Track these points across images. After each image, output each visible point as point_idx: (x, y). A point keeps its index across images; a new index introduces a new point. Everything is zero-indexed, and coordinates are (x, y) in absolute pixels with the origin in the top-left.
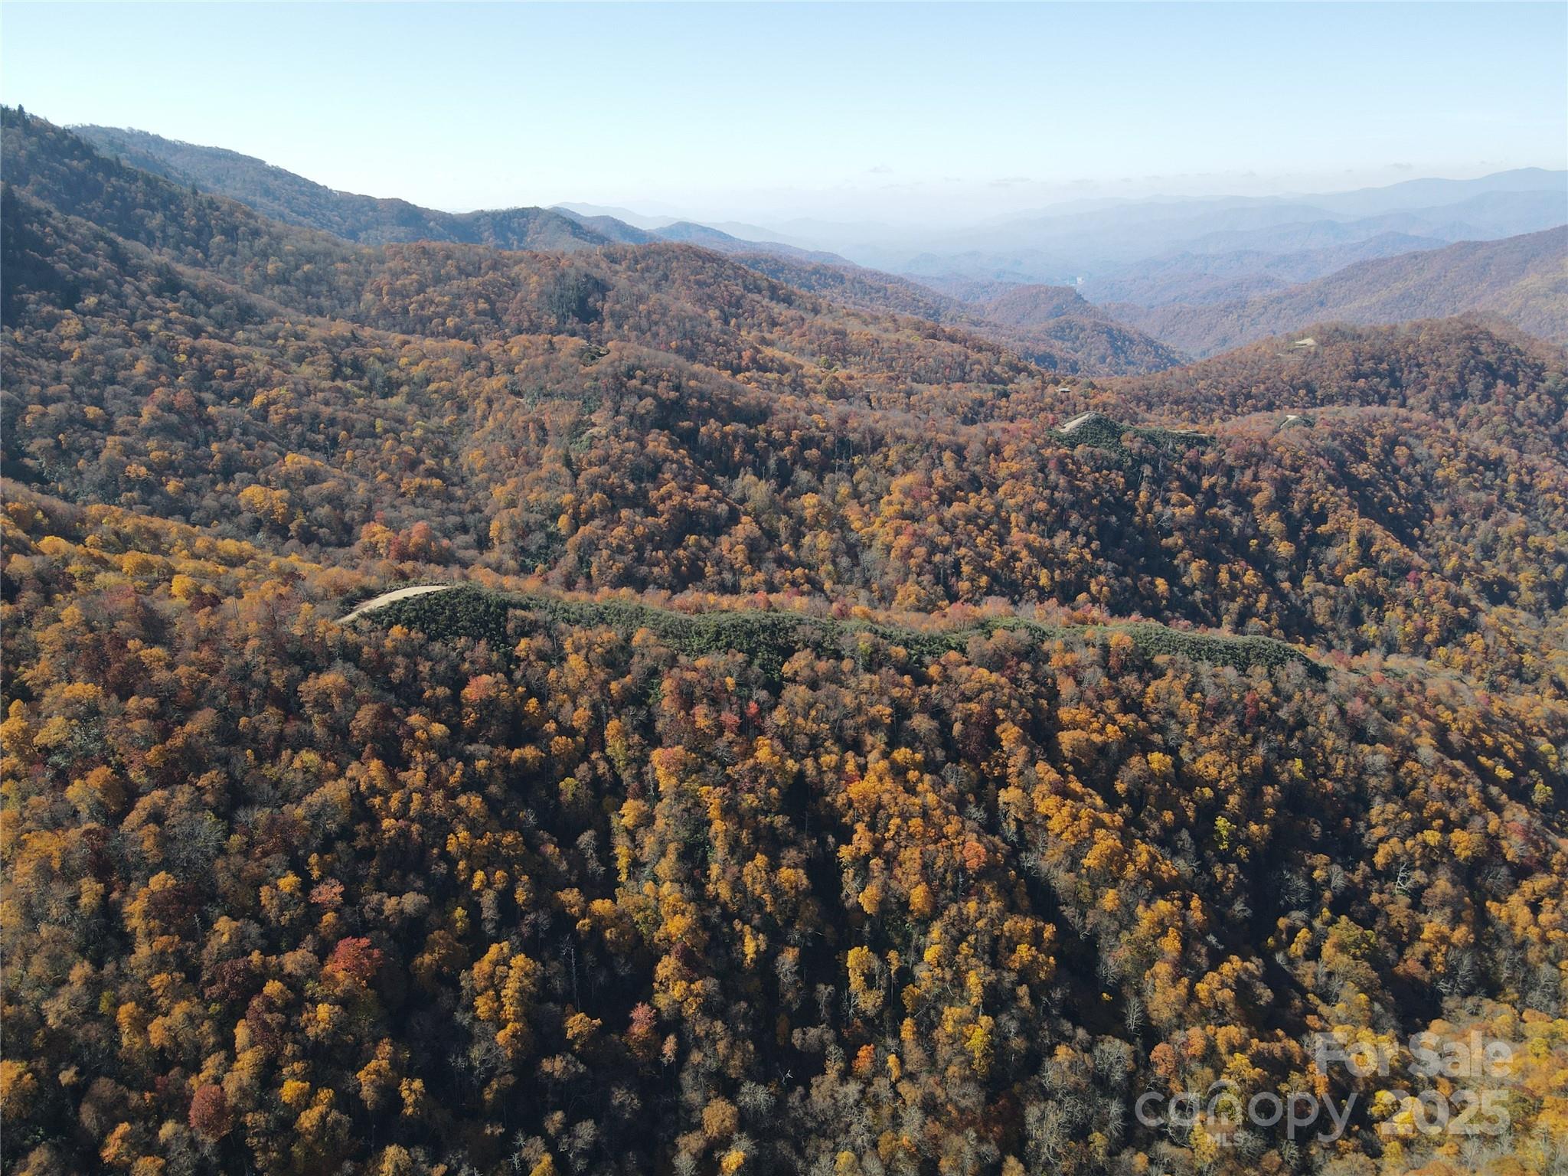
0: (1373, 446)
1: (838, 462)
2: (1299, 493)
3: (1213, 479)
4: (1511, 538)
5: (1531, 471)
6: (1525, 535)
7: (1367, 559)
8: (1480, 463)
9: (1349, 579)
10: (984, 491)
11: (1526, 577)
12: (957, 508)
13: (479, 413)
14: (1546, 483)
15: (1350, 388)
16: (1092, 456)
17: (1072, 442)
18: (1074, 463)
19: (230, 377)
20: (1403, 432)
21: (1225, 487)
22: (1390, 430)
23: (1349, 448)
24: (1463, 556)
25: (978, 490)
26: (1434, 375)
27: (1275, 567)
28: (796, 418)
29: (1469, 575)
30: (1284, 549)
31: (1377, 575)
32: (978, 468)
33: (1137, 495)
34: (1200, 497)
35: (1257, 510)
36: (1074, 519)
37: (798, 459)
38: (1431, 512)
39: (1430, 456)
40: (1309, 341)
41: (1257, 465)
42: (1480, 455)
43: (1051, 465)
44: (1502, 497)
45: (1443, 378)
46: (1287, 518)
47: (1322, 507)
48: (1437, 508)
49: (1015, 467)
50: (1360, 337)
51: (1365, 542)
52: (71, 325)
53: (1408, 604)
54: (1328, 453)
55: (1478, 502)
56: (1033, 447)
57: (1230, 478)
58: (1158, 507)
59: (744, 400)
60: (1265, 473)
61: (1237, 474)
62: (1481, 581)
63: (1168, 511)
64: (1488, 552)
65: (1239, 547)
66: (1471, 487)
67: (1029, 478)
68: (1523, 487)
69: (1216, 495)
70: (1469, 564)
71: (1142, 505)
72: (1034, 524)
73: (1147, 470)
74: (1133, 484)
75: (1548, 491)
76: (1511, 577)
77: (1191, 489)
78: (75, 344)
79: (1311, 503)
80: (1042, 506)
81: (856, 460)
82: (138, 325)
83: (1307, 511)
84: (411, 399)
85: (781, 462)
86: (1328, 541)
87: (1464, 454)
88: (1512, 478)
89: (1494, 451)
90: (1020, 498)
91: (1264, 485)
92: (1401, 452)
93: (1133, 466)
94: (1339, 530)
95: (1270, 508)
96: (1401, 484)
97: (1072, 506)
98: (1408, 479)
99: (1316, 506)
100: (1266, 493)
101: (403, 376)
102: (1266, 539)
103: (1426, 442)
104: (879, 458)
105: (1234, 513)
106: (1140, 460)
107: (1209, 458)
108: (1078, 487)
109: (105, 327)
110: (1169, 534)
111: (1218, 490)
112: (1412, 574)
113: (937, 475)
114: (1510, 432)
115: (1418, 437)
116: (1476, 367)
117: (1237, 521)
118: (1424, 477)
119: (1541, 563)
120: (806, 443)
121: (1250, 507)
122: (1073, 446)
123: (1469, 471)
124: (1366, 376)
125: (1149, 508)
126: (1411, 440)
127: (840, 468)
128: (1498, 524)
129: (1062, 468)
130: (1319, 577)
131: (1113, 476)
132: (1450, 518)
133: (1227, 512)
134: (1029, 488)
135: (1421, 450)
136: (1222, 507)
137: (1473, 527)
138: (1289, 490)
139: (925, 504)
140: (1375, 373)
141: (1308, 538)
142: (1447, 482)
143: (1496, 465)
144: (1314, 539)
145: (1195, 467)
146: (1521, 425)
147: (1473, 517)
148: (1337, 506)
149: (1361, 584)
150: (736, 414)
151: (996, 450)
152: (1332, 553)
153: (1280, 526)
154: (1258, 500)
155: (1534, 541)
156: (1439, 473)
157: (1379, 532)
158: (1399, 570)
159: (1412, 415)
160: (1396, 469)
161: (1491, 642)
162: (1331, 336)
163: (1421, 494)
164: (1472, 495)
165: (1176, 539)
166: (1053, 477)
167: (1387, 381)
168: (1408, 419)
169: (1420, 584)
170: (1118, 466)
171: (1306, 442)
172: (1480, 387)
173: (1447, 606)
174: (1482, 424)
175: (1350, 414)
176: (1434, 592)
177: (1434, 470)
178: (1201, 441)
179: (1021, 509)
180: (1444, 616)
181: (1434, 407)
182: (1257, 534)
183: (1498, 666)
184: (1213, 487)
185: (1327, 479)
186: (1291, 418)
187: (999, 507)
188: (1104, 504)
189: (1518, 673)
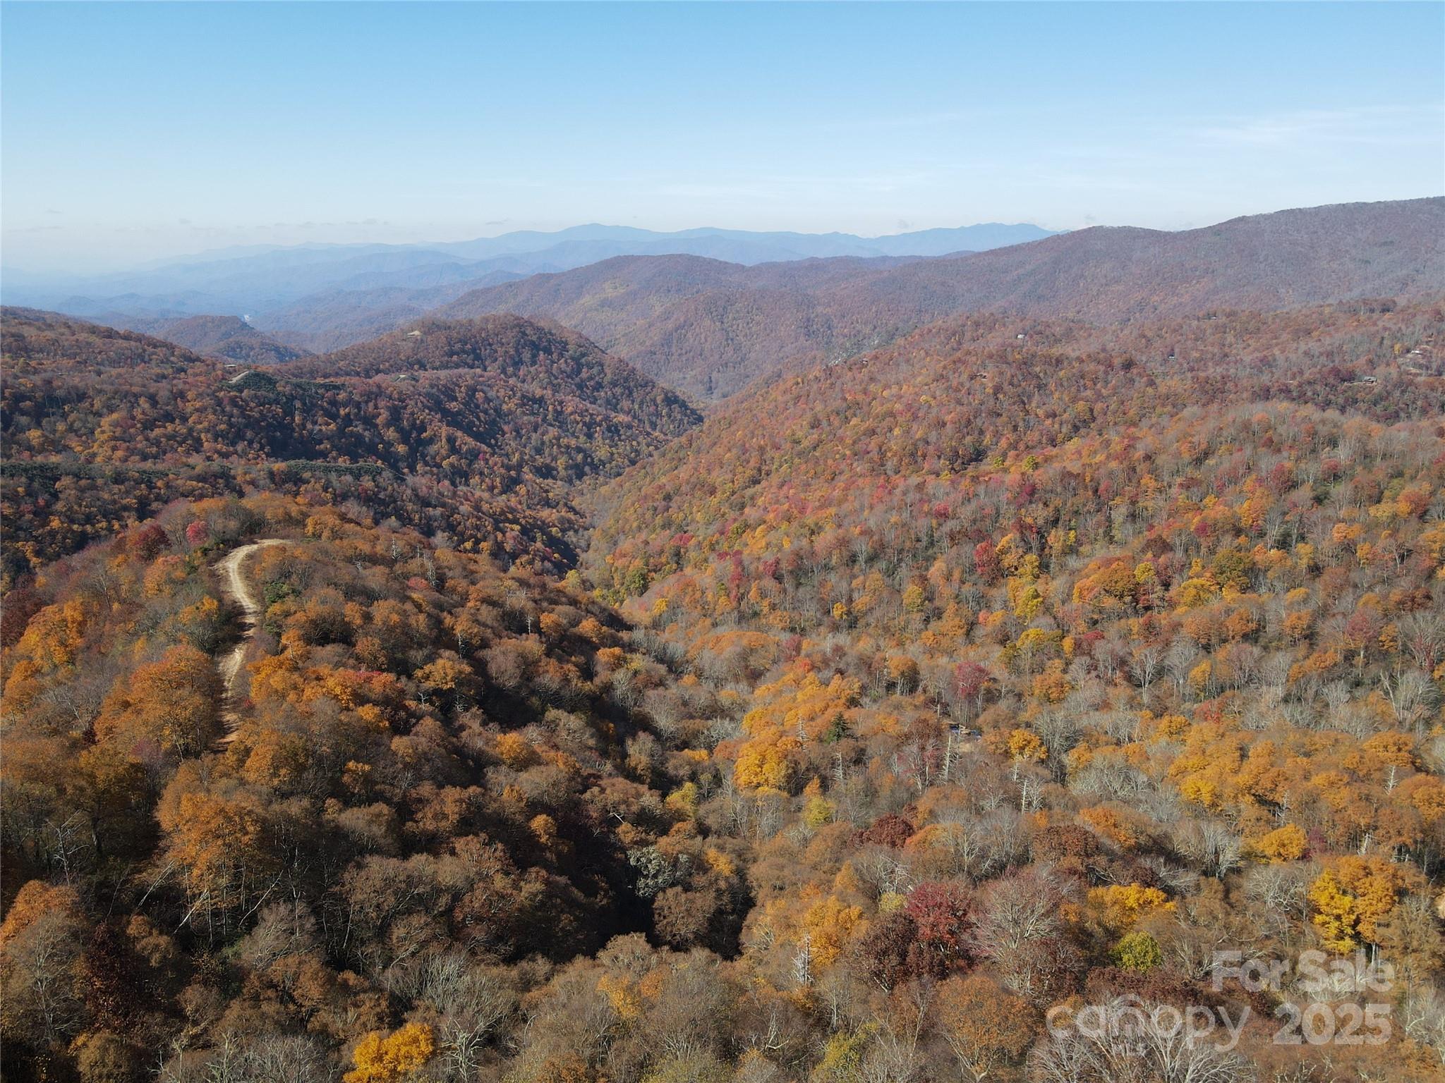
0: (460, 392)
1: (51, 410)
2: (406, 415)
3: (347, 410)
4: (550, 441)
5: (561, 403)
6: (558, 439)
7: (453, 448)
8: (529, 400)
9: (445, 463)
10: (177, 421)
11: (561, 463)
12: (157, 431)
14: (570, 409)
15: (448, 362)
16: (256, 396)
17: (239, 388)
18: (242, 400)
20: (482, 383)
21: (356, 415)
22: (471, 382)
23: (443, 393)
24: (522, 453)
25: (173, 421)
26: (501, 350)
27: (397, 461)
29: (527, 464)
30: (401, 449)
31: (461, 458)
32: (169, 408)
33: (293, 420)
34: (339, 421)
35: (380, 427)
36: (249, 434)
38: (503, 431)
39: (498, 397)
40: (417, 333)
41: (376, 399)
42: (530, 395)
43: (226, 402)
44: (544, 420)
45: (506, 352)
46: (400, 430)
47: (422, 422)
48: (506, 428)
49: (198, 405)
50: (449, 327)
51: (451, 441)
53: (482, 473)
54: (428, 395)
55: (530, 422)
56: (210, 392)
57: (359, 408)
58: (309, 426)
60: (382, 404)
61: (363, 405)
62: (534, 466)
63: (317, 428)
64: (539, 451)
65: (371, 450)
66: (524, 413)
67: (210, 410)
68: (558, 414)
69: (351, 421)
70: (526, 457)
71: (298, 426)
72: (220, 439)
73: (298, 404)
74: (289, 412)
75: (571, 414)
76: (553, 464)
77: (334, 417)
79: (415, 420)
80: (223, 427)
81: (66, 408)
83: (413, 426)
86: (431, 441)
87: (519, 394)
88: (550, 408)
89: (539, 393)
90: (206, 424)
91: (382, 411)
92: (479, 395)
93: (287, 402)
94: (435, 435)
95: (388, 425)
96: (481, 414)
97: (246, 426)
98: (486, 412)
100: (384, 416)
102: (389, 444)
103: (495, 389)
104: (86, 405)
105: (365, 430)
106: (291, 398)
107: (342, 396)
108: (249, 415)
110: (321, 442)
111: (352, 417)
112: (482, 456)
113: (137, 412)
114: (550, 383)
115: (489, 386)
116: (525, 344)
117: (367, 433)
118: (496, 410)
119: (569, 454)
120: (19, 398)
121: (377, 426)
122: (241, 392)
123: (523, 405)
124: (458, 354)
125: (304, 426)
126: (485, 388)
127: (54, 413)
128: (543, 434)
129: (233, 402)
130: (426, 464)
131: (274, 408)
132: (514, 433)
133: (360, 429)
134: (211, 417)
135: (492, 394)
136: (356, 426)
137: (529, 438)
138: (399, 413)
139: (132, 430)
140: (464, 352)
141: (415, 441)
142: (510, 412)
143: (541, 401)
144: (420, 441)
145: (333, 403)
146: (557, 378)
147: (528, 432)
148: (432, 421)
149: (452, 465)
151: (182, 395)
152: (433, 449)
153: (397, 435)
154: (379, 421)
155: (564, 441)
156: (505, 407)
157: (459, 434)
158: (474, 455)
159: (486, 374)
160: (477, 406)
161: (530, 488)
162: (431, 327)
163: (494, 420)
164: (525, 418)
165: (326, 445)
166: (228, 409)
167: (472, 356)
168: (482, 376)
169: (487, 461)
170: (277, 402)
171: (412, 389)
172: (529, 356)
173: (503, 471)
174: (533, 379)
175: (443, 374)
176: (496, 464)
177: (501, 405)
178: (336, 387)
179: (208, 431)
180: (503, 477)
181: (504, 371)
182: (382, 441)
183: (536, 501)
184: (348, 415)
185: (425, 407)
186: (402, 376)
187: (191, 430)
188: (269, 425)
189: (547, 503)
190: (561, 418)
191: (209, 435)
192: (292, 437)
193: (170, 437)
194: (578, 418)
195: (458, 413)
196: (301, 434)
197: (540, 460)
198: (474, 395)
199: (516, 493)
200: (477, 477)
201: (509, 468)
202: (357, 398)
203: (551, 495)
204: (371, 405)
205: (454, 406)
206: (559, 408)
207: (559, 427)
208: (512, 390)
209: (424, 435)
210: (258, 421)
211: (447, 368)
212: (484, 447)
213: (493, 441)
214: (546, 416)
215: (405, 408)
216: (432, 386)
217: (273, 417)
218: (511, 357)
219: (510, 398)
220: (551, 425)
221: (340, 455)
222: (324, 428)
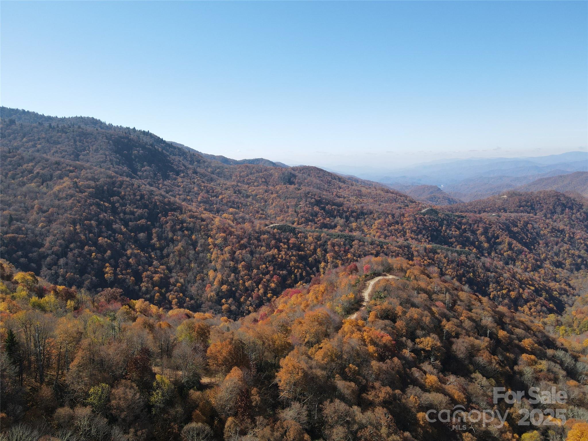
0: (520, 223)
1: (361, 217)
2: (490, 231)
3: (465, 226)
4: (564, 251)
5: (573, 233)
6: (568, 250)
7: (510, 248)
8: (556, 230)
9: (505, 254)
10: (400, 224)
11: (568, 262)
13: (270, 202)
14: (578, 237)
15: (518, 210)
16: (430, 218)
18: (424, 219)
19: (213, 192)
20: (531, 221)
21: (469, 229)
22: (526, 219)
23: (511, 223)
24: (547, 254)
25: (398, 224)
27: (483, 250)
28: (350, 206)
29: (549, 260)
30: (486, 245)
31: (513, 253)
32: (398, 219)
33: (442, 228)
34: (461, 230)
35: (478, 235)
36: (424, 232)
37: (351, 215)
38: (539, 243)
39: (539, 227)
40: (505, 196)
41: (478, 223)
42: (557, 228)
43: (418, 219)
44: (562, 240)
45: (548, 208)
46: (487, 237)
47: (498, 235)
48: (541, 242)
49: (408, 219)
50: (521, 195)
51: (510, 244)
52: (180, 180)
53: (522, 261)
54: (504, 224)
55: (554, 241)
56: (413, 215)
57: (471, 226)
58: (448, 231)
59: (336, 201)
60: (480, 225)
61: (472, 225)
62: (553, 261)
63: (451, 232)
64: (557, 254)
65: (473, 244)
66: (551, 236)
67: (412, 222)
68: (571, 238)
70: (549, 257)
71: (444, 231)
72: (413, 233)
73: (445, 222)
74: (441, 225)
75: (579, 239)
76: (563, 262)
77: (459, 229)
78: (181, 184)
79: (494, 233)
80: (415, 228)
81: (366, 216)
82: (192, 180)
83: (493, 236)
84: (253, 199)
85: (346, 216)
86: (500, 243)
87: (551, 227)
88: (567, 235)
89: (562, 227)
90: (409, 226)
91: (480, 228)
92: (529, 226)
93: (441, 221)
94: (503, 241)
95: (482, 234)
96: (529, 234)
97: (423, 229)
98: (531, 233)
99: (496, 234)
100: (481, 230)
101: (250, 194)
102: (481, 242)
103: (538, 223)
104: (372, 216)
105: (471, 235)
106: (443, 220)
107: (464, 220)
108: (425, 225)
109: (186, 180)
110: (451, 238)
111: (467, 230)
112: (523, 253)
114: (569, 223)
115: (535, 222)
116: (559, 204)
118: (537, 233)
119: (573, 258)
120: (353, 212)
121: (477, 234)
122: (424, 215)
123: (552, 232)
124: (523, 207)
125: (446, 231)
126: (533, 223)
127: (362, 218)
128: (560, 247)
129: (421, 219)
130: (496, 253)
131: (435, 223)
132: (544, 245)
133: (469, 235)
134: (412, 224)
135: (536, 226)
136: (468, 233)
137: (553, 248)
138: (488, 230)
139: (384, 226)
140: (527, 206)
141: (493, 243)
142: (544, 235)
143: (562, 231)
144: (495, 243)
145: (460, 223)
147: (553, 245)
148: (502, 235)
149: (508, 255)
150: (334, 204)
151: (403, 215)
152: (500, 247)
153: (485, 239)
154: (478, 232)
155: (572, 252)
156: (542, 232)
157: (515, 242)
158: (520, 252)
159: (535, 216)
160: (528, 230)
161: (546, 271)
162: (512, 195)
163: (535, 238)
164: (552, 238)
165: (453, 240)
166: (418, 222)
167: (530, 208)
168: (532, 217)
169: (526, 256)
170: (437, 221)
171: (496, 220)
172: (560, 210)
173: (533, 261)
174: (560, 221)
175: (513, 215)
176: (530, 258)
177: (540, 231)
178: (463, 217)
179: (409, 229)
180: (533, 264)
181: (545, 216)
182: (478, 241)
183: (549, 277)
184: (465, 228)
185: (500, 228)
186: (493, 214)
187: (404, 228)
188: (432, 229)
189: (555, 280)
190: (572, 241)
191: (409, 231)
192: (440, 235)
193: (396, 230)
194: (582, 242)
195: (517, 233)
196: (444, 234)
197: (556, 259)
198: (527, 225)
199: (539, 273)
200: (520, 262)
201: (537, 260)
202: (470, 222)
203: (557, 276)
204: (476, 225)
205: (515, 229)
206: (572, 236)
207: (570, 245)
208: (547, 225)
209: (498, 240)
210: (428, 227)
211: (517, 212)
212: (526, 249)
213: (532, 247)
214: (564, 238)
215: (491, 228)
216: (506, 220)
217: (435, 226)
218: (551, 210)
219: (545, 228)
220: (566, 243)
221: (458, 244)
222: (454, 233)
